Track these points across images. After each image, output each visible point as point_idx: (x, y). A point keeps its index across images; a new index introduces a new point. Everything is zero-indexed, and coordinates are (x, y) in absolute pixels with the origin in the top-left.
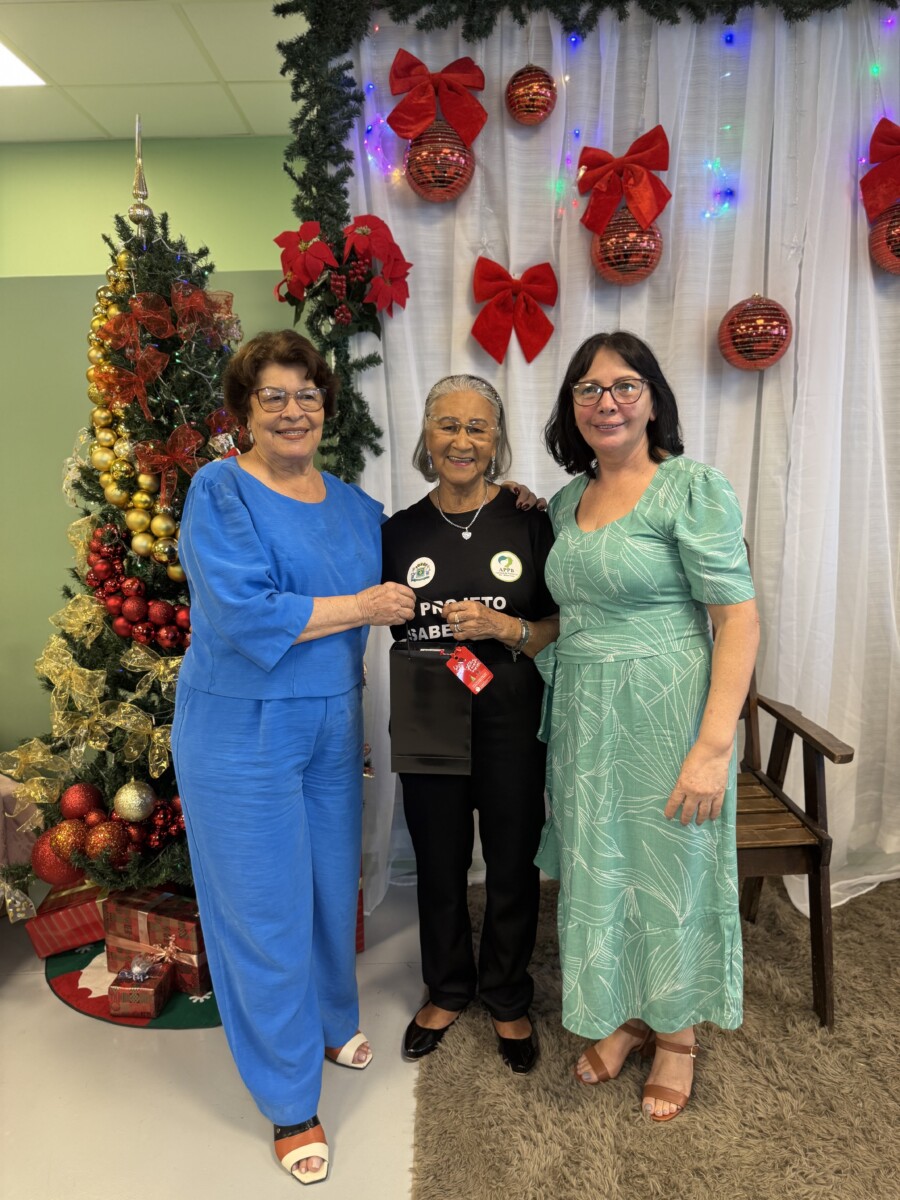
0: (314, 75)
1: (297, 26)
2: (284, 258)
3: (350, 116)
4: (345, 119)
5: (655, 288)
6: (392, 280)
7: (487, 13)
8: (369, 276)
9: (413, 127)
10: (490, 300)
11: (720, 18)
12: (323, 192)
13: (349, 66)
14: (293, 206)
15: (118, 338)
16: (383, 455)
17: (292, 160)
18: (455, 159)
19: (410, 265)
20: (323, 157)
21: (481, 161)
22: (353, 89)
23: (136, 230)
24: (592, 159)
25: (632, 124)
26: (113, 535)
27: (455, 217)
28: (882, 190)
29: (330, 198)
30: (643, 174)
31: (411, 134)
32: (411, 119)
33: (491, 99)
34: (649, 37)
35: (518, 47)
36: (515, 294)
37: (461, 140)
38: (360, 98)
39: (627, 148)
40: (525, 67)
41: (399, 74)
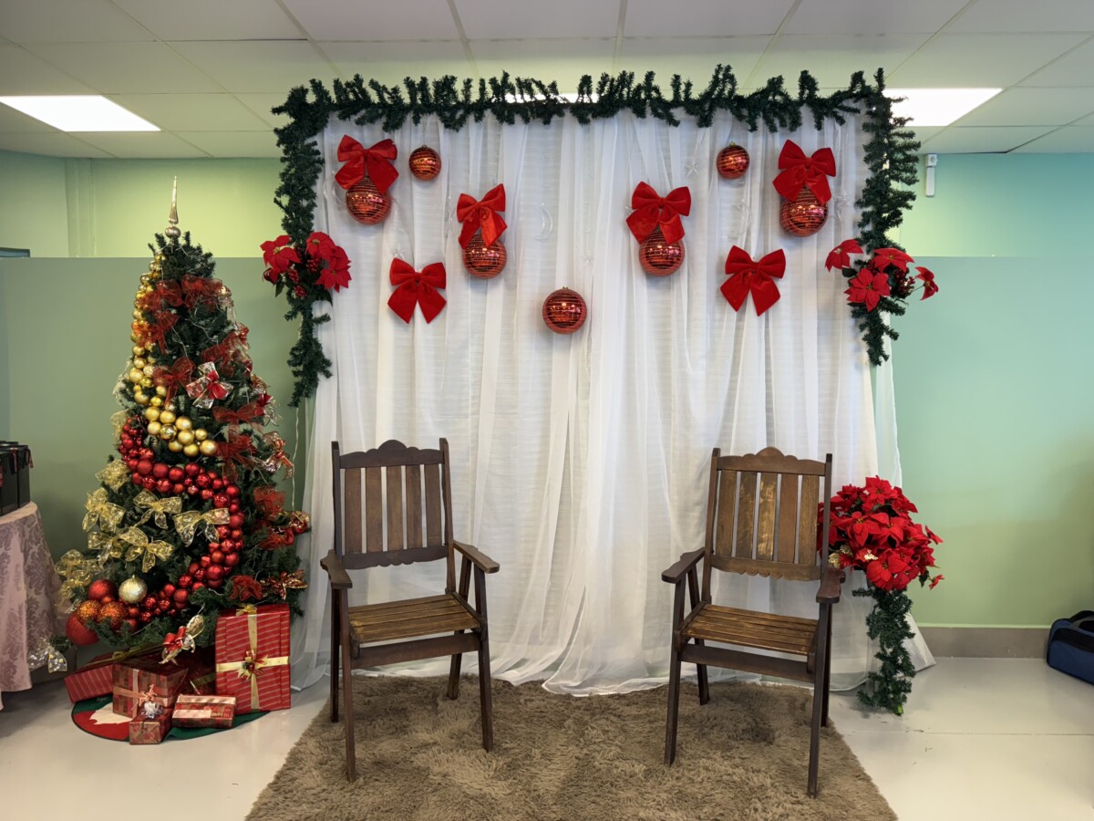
0: (294, 148)
1: (285, 120)
2: (265, 255)
3: (315, 172)
4: (312, 174)
5: (506, 281)
6: (337, 271)
7: (400, 115)
8: (320, 269)
9: (349, 181)
11: (539, 121)
12: (299, 216)
13: (315, 143)
15: (150, 304)
16: (332, 378)
17: (280, 197)
18: (375, 201)
19: (349, 262)
20: (300, 195)
21: (398, 200)
22: (317, 157)
23: (168, 241)
24: (465, 203)
25: (490, 181)
26: (137, 422)
27: (383, 232)
28: (640, 225)
29: (302, 219)
30: (489, 213)
31: (345, 186)
32: (349, 176)
33: (401, 165)
34: (500, 129)
35: (420, 134)
36: (417, 281)
37: (379, 190)
38: (322, 162)
39: (483, 197)
40: (420, 146)
41: (344, 148)
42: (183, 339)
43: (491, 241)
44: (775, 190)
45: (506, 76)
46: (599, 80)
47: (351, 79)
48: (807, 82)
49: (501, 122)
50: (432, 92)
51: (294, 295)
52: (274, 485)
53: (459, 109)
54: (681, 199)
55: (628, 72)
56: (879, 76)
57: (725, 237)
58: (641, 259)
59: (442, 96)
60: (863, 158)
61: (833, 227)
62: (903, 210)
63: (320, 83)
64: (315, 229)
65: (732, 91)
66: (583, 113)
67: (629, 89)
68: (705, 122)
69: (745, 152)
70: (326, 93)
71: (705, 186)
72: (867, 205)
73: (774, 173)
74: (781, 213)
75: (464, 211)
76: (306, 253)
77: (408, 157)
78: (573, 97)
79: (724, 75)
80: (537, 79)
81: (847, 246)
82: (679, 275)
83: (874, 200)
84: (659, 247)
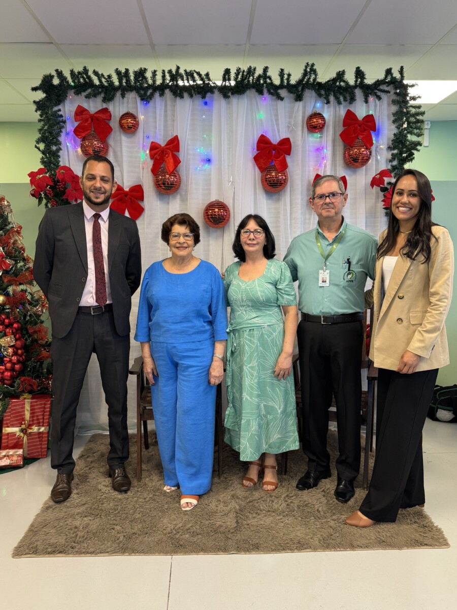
0: (46, 113)
1: (40, 95)
2: (31, 180)
3: (60, 129)
4: (58, 129)
5: (181, 196)
6: (76, 190)
7: (113, 92)
8: (65, 189)
9: (82, 134)
10: (116, 198)
11: (199, 96)
12: (51, 156)
13: (60, 110)
14: (40, 161)
17: (38, 144)
18: (99, 146)
20: (51, 143)
21: (113, 146)
22: (61, 119)
24: (154, 148)
25: (170, 133)
28: (262, 161)
29: (54, 159)
30: (169, 154)
31: (80, 137)
32: (82, 131)
33: (114, 124)
34: (175, 102)
35: (125, 105)
36: (126, 196)
37: (101, 139)
38: (64, 122)
39: (165, 143)
40: (126, 112)
41: (78, 114)
43: (171, 171)
44: (341, 139)
45: (178, 68)
46: (235, 71)
47: (81, 69)
48: (359, 74)
49: (176, 97)
50: (132, 78)
51: (49, 205)
52: (42, 322)
53: (149, 89)
54: (285, 146)
55: (253, 67)
56: (401, 71)
57: (311, 169)
58: (262, 182)
59: (139, 81)
60: (391, 121)
61: (374, 163)
62: (415, 152)
63: (61, 72)
64: (61, 164)
65: (315, 80)
66: (225, 92)
67: (253, 77)
68: (299, 98)
69: (323, 116)
70: (65, 79)
71: (300, 138)
72: (394, 149)
73: (341, 129)
74: (345, 154)
75: (153, 152)
76: (56, 179)
77: (118, 119)
78: (219, 83)
79: (310, 69)
80: (197, 71)
81: (383, 173)
82: (285, 192)
83: (398, 146)
84: (273, 174)
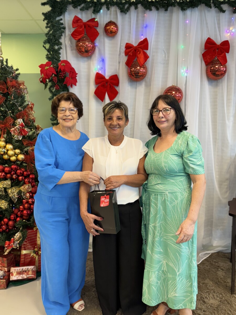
0: (52, 22)
1: (48, 8)
2: (41, 71)
4: (60, 34)
5: (146, 82)
6: (72, 78)
7: (99, 6)
8: (65, 77)
9: (78, 37)
10: (100, 84)
11: (163, 9)
12: (54, 53)
13: (61, 20)
14: (46, 57)
17: (45, 44)
18: (89, 45)
19: (77, 74)
20: (54, 44)
21: (98, 46)
22: (62, 26)
24: (128, 47)
27: (91, 61)
28: (208, 57)
29: (55, 55)
30: (141, 51)
31: (77, 39)
32: (78, 34)
33: (100, 30)
34: (145, 14)
36: (107, 83)
37: (91, 40)
38: (64, 28)
39: (137, 44)
40: (109, 21)
41: (75, 22)
42: (7, 108)
43: (142, 64)
49: (146, 9)
53: (126, 4)
54: (226, 46)
58: (207, 73)
64: (61, 59)
66: (183, 5)
75: (128, 50)
76: (58, 70)
77: (103, 26)
82: (223, 80)
84: (217, 66)
